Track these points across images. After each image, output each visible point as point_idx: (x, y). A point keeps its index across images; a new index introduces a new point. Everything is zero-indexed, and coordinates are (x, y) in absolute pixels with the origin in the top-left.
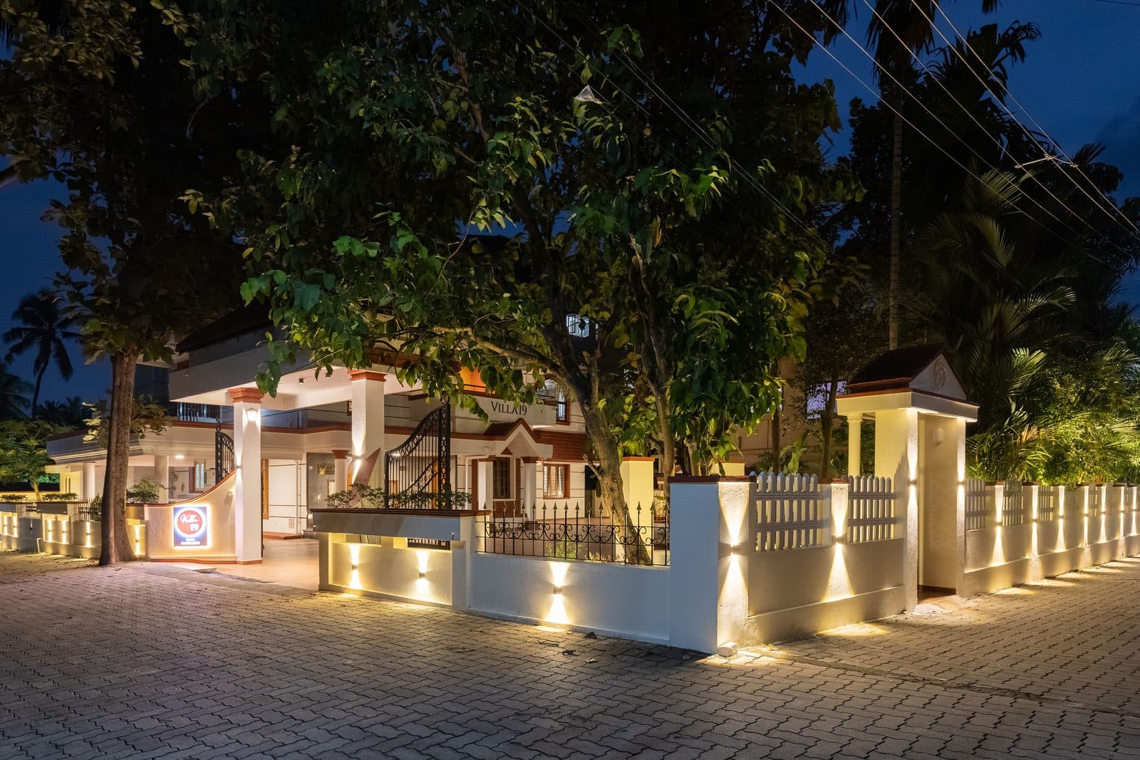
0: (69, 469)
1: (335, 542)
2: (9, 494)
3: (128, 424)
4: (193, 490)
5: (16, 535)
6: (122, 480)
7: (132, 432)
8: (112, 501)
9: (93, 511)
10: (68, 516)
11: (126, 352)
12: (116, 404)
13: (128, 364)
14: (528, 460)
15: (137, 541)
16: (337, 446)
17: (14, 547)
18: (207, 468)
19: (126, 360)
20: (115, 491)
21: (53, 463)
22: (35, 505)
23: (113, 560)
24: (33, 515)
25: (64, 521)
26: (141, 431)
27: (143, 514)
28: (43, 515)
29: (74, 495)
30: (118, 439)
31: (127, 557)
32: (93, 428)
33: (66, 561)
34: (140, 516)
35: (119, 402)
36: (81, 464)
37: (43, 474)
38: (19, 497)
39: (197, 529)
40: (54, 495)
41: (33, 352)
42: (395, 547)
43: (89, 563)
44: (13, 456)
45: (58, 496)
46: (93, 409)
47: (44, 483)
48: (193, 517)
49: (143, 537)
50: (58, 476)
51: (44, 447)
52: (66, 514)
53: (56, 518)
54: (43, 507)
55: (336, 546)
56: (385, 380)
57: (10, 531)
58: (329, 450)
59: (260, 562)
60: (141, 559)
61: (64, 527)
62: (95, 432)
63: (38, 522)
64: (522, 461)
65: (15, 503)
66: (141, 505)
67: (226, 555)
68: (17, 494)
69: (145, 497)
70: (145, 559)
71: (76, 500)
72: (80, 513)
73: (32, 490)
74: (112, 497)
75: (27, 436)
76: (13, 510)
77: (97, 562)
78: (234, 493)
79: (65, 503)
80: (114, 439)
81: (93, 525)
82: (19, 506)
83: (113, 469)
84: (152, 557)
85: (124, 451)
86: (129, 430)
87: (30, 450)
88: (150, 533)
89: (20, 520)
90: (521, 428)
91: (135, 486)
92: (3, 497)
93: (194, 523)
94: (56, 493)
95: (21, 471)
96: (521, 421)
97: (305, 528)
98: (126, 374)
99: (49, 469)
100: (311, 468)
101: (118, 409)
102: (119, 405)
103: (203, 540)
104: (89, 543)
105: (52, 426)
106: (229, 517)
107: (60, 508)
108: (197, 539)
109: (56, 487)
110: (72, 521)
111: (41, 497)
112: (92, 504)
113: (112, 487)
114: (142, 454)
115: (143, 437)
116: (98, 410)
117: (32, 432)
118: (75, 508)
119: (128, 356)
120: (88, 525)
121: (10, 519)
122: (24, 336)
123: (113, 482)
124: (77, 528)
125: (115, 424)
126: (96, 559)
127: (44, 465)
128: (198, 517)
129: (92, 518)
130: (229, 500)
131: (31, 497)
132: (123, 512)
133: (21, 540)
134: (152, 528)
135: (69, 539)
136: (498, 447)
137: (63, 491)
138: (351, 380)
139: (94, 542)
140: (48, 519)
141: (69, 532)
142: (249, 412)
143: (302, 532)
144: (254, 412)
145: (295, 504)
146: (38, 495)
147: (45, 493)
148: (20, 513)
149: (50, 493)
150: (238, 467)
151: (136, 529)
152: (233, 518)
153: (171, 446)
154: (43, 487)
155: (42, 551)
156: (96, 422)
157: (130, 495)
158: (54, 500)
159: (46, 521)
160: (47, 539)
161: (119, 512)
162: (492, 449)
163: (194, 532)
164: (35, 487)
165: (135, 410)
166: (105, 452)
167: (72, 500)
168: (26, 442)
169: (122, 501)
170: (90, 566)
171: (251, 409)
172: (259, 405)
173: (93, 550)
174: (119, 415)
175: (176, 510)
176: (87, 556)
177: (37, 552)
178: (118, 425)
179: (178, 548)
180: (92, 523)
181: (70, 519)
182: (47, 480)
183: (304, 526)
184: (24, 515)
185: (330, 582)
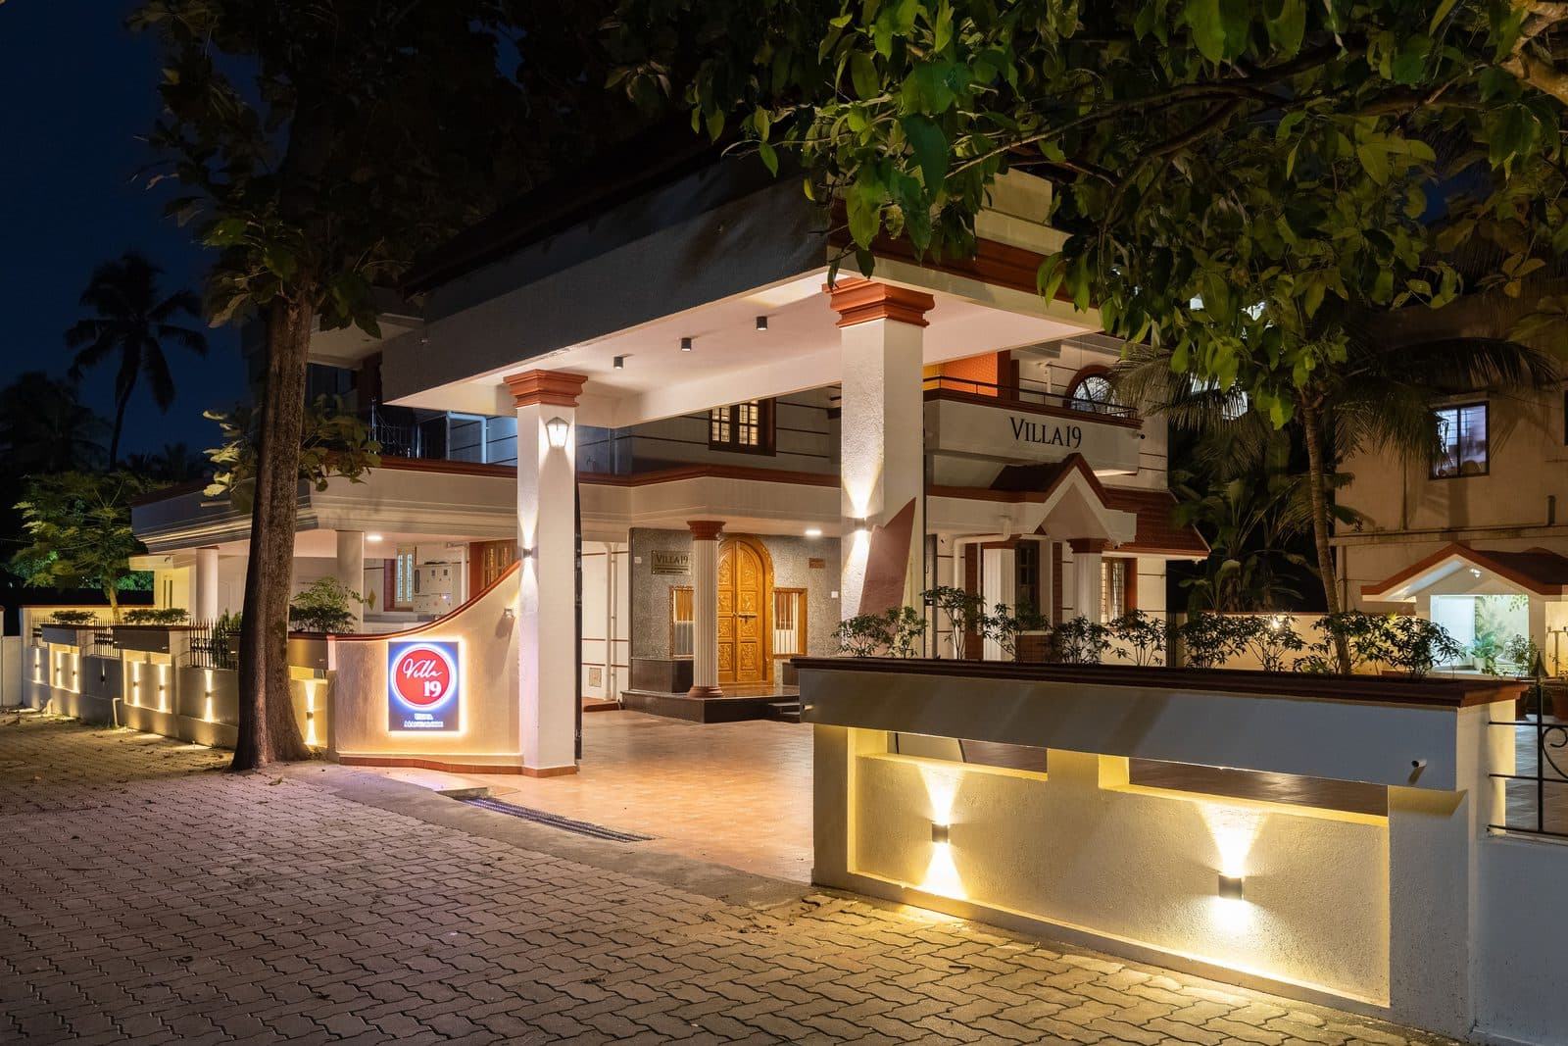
0: (170, 562)
1: (863, 753)
2: (65, 609)
3: (294, 458)
4: (390, 605)
5: (76, 690)
6: (280, 582)
7: (303, 475)
8: (261, 626)
9: (217, 648)
10: (169, 656)
11: (293, 297)
12: (271, 413)
13: (296, 324)
14: (1082, 546)
15: (309, 716)
16: (710, 512)
17: (73, 713)
18: (420, 562)
19: (293, 315)
20: (269, 607)
21: (142, 550)
22: (110, 631)
23: (264, 758)
24: (108, 651)
25: (162, 664)
26: (320, 474)
27: (326, 656)
28: (125, 651)
29: (181, 613)
30: (274, 491)
31: (292, 752)
32: (225, 467)
33: (166, 750)
34: (318, 663)
35: (277, 407)
36: (193, 551)
37: (125, 572)
38: (83, 617)
39: (438, 690)
40: (145, 613)
41: (114, 360)
42: (1103, 784)
43: (211, 760)
44: (73, 538)
45: (152, 615)
46: (225, 426)
47: (128, 592)
48: (429, 665)
49: (324, 708)
50: (149, 577)
51: (129, 523)
52: (167, 651)
53: (148, 659)
54: (126, 636)
55: (866, 764)
56: (925, 324)
57: (67, 681)
58: (680, 522)
59: (572, 771)
60: (318, 756)
61: (163, 678)
62: (226, 478)
63: (115, 666)
64: (1067, 549)
65: (75, 628)
66: (321, 637)
67: (501, 754)
68: (79, 610)
69: (324, 620)
70: (327, 756)
71: (186, 624)
72: (193, 649)
73: (106, 603)
74: (262, 618)
75: (98, 501)
76: (72, 642)
77: (228, 758)
78: (517, 614)
79: (166, 629)
80: (267, 491)
81: (218, 679)
82: (83, 632)
83: (265, 556)
84: (344, 751)
85: (287, 516)
86: (295, 472)
87: (104, 528)
88: (339, 699)
89: (85, 661)
90: (1075, 475)
91: (302, 596)
92: (56, 615)
93: (431, 679)
94: (149, 609)
95: (87, 566)
96: (1075, 460)
97: (626, 689)
98: (293, 347)
99: (138, 563)
100: (638, 560)
101: (276, 423)
102: (277, 415)
103: (448, 718)
104: (209, 714)
105: (142, 482)
106: (507, 667)
107: (153, 639)
108: (437, 715)
109: (147, 598)
110: (178, 665)
111: (122, 616)
112: (216, 632)
113: (263, 596)
114: (316, 526)
115: (322, 487)
116: (234, 428)
117: (107, 492)
118: (183, 640)
119: (298, 305)
120: (209, 675)
121: (66, 658)
122: (98, 333)
123: (264, 587)
124: (186, 681)
125: (269, 455)
126: (226, 749)
127: (127, 556)
128: (441, 665)
129: (215, 660)
130: (504, 627)
131: (105, 615)
132: (283, 652)
133: (84, 698)
134: (343, 688)
135: (172, 703)
136: (1028, 517)
137: (159, 606)
138: (841, 324)
139: (219, 710)
140: (134, 661)
141: (173, 688)
142: (552, 428)
143: (619, 697)
144: (563, 428)
145: (605, 637)
146: (116, 612)
147: (128, 609)
148: (84, 648)
149: (137, 609)
150: (527, 553)
151: (309, 690)
152: (515, 670)
153: (377, 511)
154: (124, 598)
155: (121, 725)
156: (227, 454)
157: (296, 614)
158: (144, 623)
159: (129, 663)
160: (130, 700)
161: (276, 650)
162: (1016, 521)
163: (432, 699)
164: (112, 597)
165: (308, 429)
166: (247, 524)
167: (179, 623)
168: (96, 513)
169: (282, 626)
170: (215, 769)
171: (556, 420)
172: (573, 410)
173: (219, 730)
174: (277, 438)
175: (394, 649)
176: (207, 739)
177: (112, 727)
178: (275, 458)
179: (396, 734)
180: (215, 672)
181: (174, 663)
182: (132, 586)
183: (623, 684)
184: (91, 650)
185: (852, 867)
